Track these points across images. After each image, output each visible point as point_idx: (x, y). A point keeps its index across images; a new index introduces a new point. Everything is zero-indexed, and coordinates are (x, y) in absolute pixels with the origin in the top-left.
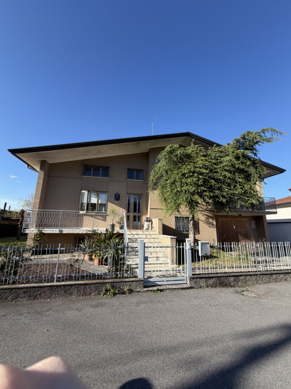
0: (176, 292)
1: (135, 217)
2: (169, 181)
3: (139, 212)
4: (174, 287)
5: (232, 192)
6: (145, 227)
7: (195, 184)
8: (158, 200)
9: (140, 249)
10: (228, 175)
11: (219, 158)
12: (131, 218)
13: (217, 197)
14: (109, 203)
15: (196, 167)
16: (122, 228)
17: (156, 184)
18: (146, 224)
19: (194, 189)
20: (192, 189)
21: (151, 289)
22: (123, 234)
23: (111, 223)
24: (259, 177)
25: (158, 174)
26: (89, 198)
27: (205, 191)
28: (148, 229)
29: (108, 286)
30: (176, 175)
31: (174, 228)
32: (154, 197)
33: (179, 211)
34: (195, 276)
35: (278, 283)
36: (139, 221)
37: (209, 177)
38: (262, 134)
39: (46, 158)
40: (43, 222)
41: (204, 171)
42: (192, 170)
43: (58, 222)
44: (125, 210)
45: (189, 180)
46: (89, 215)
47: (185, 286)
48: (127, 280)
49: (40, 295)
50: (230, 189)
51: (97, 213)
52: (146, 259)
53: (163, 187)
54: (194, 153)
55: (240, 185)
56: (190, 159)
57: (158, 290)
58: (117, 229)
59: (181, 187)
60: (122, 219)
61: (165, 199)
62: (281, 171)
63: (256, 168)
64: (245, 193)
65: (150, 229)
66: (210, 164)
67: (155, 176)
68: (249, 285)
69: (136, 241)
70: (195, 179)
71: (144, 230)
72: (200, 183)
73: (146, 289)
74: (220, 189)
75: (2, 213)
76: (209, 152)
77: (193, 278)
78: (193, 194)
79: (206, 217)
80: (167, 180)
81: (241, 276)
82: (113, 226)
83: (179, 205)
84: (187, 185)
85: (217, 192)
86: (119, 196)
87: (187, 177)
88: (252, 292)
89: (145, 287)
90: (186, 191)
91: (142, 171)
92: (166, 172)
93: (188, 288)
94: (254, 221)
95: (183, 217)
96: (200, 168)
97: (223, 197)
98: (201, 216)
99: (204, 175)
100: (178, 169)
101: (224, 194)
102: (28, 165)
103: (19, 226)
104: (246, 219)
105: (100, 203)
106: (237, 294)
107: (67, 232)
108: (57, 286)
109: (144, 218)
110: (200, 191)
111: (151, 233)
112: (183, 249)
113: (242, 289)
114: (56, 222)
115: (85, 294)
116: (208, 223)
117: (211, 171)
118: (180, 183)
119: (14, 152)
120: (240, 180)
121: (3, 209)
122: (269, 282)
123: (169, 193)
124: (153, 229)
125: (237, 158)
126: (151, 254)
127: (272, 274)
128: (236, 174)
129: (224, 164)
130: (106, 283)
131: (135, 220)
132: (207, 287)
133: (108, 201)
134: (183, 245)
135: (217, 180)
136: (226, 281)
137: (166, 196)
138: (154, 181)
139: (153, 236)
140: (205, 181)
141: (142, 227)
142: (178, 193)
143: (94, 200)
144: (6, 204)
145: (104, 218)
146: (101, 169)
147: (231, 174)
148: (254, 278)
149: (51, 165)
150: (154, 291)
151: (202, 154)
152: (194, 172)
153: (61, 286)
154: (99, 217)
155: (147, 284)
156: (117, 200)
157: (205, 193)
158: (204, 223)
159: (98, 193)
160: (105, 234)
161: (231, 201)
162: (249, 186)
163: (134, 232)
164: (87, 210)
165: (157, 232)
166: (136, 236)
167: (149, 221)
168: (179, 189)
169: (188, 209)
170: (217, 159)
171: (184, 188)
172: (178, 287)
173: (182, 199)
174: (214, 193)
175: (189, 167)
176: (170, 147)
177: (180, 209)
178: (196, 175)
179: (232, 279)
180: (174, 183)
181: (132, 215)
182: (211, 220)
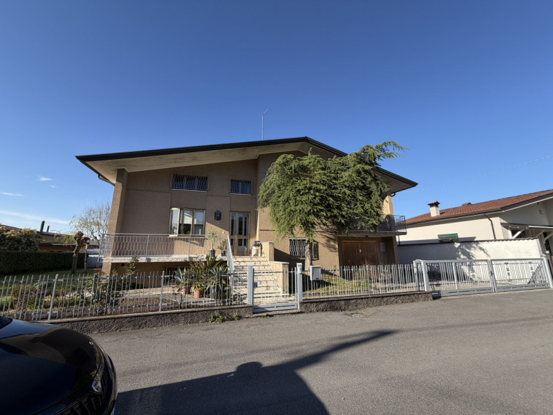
0: (286, 317)
1: (240, 241)
2: (282, 198)
3: (245, 235)
4: (284, 312)
5: (351, 211)
6: (254, 252)
7: (311, 202)
8: (269, 220)
9: (248, 277)
10: (348, 192)
11: (339, 172)
12: (236, 242)
13: (335, 216)
14: (207, 223)
15: (312, 183)
16: (224, 254)
17: (266, 201)
18: (254, 249)
19: (309, 208)
20: (307, 208)
21: (260, 314)
22: (226, 262)
23: (211, 249)
24: (379, 195)
25: (268, 188)
26: (182, 217)
27: (322, 210)
28: (256, 255)
29: (217, 314)
30: (289, 192)
31: (289, 253)
32: (264, 216)
33: (293, 233)
34: (306, 301)
35: (389, 306)
36: (245, 245)
37: (327, 194)
38: (384, 147)
39: (125, 166)
40: (126, 249)
41: (322, 187)
42: (308, 185)
43: (145, 249)
44: (227, 232)
45: (304, 198)
46: (181, 239)
47: (295, 311)
48: (236, 306)
49: (145, 323)
50: (351, 208)
51: (192, 236)
52: (255, 285)
53: (275, 205)
54: (311, 164)
55: (360, 203)
56: (306, 172)
57: (267, 315)
58: (219, 257)
59: (296, 206)
60: (225, 242)
61: (277, 219)
62: (413, 184)
63: (378, 185)
64: (366, 212)
65: (259, 255)
66: (329, 178)
67: (266, 191)
68: (360, 309)
69: (243, 268)
70: (311, 197)
71: (252, 256)
72: (317, 200)
73: (256, 315)
74: (339, 208)
75: (40, 237)
76: (329, 163)
77: (304, 303)
78: (309, 214)
79: (327, 239)
80: (279, 197)
81: (352, 299)
82: (213, 252)
83: (293, 226)
84: (302, 204)
85: (336, 211)
86: (220, 215)
87: (303, 194)
88: (362, 314)
89: (254, 313)
90: (300, 211)
91: (249, 182)
92: (279, 187)
93: (298, 313)
94: (383, 244)
95: (300, 240)
96: (317, 183)
97: (343, 216)
98: (320, 238)
99: (322, 191)
100: (292, 184)
101: (344, 213)
102: (99, 175)
103: (74, 255)
104: (374, 241)
105: (195, 223)
106: (346, 316)
107: (156, 261)
108: (163, 314)
109: (252, 242)
110: (316, 210)
111: (261, 259)
112: (294, 273)
113: (352, 312)
114: (142, 249)
115: (192, 322)
116: (329, 246)
117: (330, 187)
118: (294, 201)
119: (84, 159)
120: (361, 198)
121: (39, 230)
122: (380, 305)
123: (281, 213)
124: (263, 255)
125: (359, 173)
126: (260, 283)
127: (383, 297)
128: (357, 190)
129: (344, 180)
130: (214, 310)
131: (240, 244)
132: (318, 311)
133: (206, 220)
134: (294, 270)
135: (336, 198)
136: (337, 305)
137: (278, 216)
138: (264, 198)
139: (262, 263)
140: (322, 199)
141: (249, 253)
142: (292, 212)
143: (188, 220)
144: (43, 223)
145: (202, 242)
146: (196, 181)
147: (351, 190)
148: (365, 301)
149: (130, 174)
150: (264, 317)
151: (320, 166)
152: (310, 188)
153: (167, 314)
154: (194, 242)
155: (256, 310)
156: (218, 220)
157: (322, 213)
158: (324, 246)
159: (193, 211)
160: (205, 262)
161: (350, 222)
162: (369, 205)
163: (240, 259)
164: (179, 233)
165: (267, 259)
166: (242, 264)
167: (259, 246)
168: (293, 208)
169: (303, 230)
170: (337, 173)
171: (298, 208)
172: (288, 312)
173: (296, 220)
174: (333, 212)
175: (305, 182)
176: (284, 158)
177: (294, 231)
178: (312, 191)
179: (343, 302)
180: (288, 200)
181: (236, 237)
182: (332, 243)
